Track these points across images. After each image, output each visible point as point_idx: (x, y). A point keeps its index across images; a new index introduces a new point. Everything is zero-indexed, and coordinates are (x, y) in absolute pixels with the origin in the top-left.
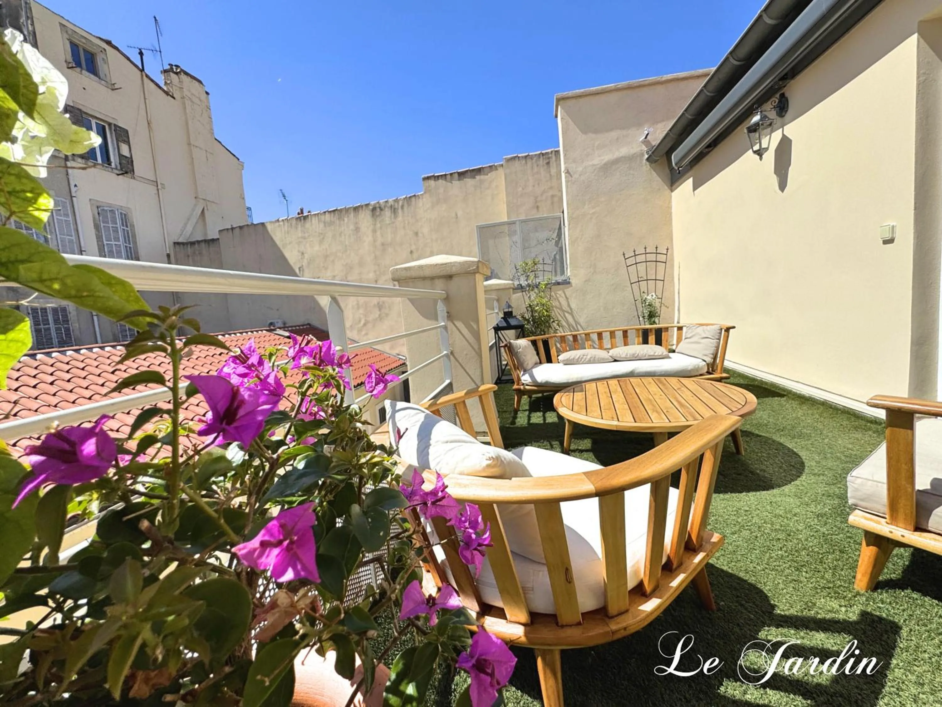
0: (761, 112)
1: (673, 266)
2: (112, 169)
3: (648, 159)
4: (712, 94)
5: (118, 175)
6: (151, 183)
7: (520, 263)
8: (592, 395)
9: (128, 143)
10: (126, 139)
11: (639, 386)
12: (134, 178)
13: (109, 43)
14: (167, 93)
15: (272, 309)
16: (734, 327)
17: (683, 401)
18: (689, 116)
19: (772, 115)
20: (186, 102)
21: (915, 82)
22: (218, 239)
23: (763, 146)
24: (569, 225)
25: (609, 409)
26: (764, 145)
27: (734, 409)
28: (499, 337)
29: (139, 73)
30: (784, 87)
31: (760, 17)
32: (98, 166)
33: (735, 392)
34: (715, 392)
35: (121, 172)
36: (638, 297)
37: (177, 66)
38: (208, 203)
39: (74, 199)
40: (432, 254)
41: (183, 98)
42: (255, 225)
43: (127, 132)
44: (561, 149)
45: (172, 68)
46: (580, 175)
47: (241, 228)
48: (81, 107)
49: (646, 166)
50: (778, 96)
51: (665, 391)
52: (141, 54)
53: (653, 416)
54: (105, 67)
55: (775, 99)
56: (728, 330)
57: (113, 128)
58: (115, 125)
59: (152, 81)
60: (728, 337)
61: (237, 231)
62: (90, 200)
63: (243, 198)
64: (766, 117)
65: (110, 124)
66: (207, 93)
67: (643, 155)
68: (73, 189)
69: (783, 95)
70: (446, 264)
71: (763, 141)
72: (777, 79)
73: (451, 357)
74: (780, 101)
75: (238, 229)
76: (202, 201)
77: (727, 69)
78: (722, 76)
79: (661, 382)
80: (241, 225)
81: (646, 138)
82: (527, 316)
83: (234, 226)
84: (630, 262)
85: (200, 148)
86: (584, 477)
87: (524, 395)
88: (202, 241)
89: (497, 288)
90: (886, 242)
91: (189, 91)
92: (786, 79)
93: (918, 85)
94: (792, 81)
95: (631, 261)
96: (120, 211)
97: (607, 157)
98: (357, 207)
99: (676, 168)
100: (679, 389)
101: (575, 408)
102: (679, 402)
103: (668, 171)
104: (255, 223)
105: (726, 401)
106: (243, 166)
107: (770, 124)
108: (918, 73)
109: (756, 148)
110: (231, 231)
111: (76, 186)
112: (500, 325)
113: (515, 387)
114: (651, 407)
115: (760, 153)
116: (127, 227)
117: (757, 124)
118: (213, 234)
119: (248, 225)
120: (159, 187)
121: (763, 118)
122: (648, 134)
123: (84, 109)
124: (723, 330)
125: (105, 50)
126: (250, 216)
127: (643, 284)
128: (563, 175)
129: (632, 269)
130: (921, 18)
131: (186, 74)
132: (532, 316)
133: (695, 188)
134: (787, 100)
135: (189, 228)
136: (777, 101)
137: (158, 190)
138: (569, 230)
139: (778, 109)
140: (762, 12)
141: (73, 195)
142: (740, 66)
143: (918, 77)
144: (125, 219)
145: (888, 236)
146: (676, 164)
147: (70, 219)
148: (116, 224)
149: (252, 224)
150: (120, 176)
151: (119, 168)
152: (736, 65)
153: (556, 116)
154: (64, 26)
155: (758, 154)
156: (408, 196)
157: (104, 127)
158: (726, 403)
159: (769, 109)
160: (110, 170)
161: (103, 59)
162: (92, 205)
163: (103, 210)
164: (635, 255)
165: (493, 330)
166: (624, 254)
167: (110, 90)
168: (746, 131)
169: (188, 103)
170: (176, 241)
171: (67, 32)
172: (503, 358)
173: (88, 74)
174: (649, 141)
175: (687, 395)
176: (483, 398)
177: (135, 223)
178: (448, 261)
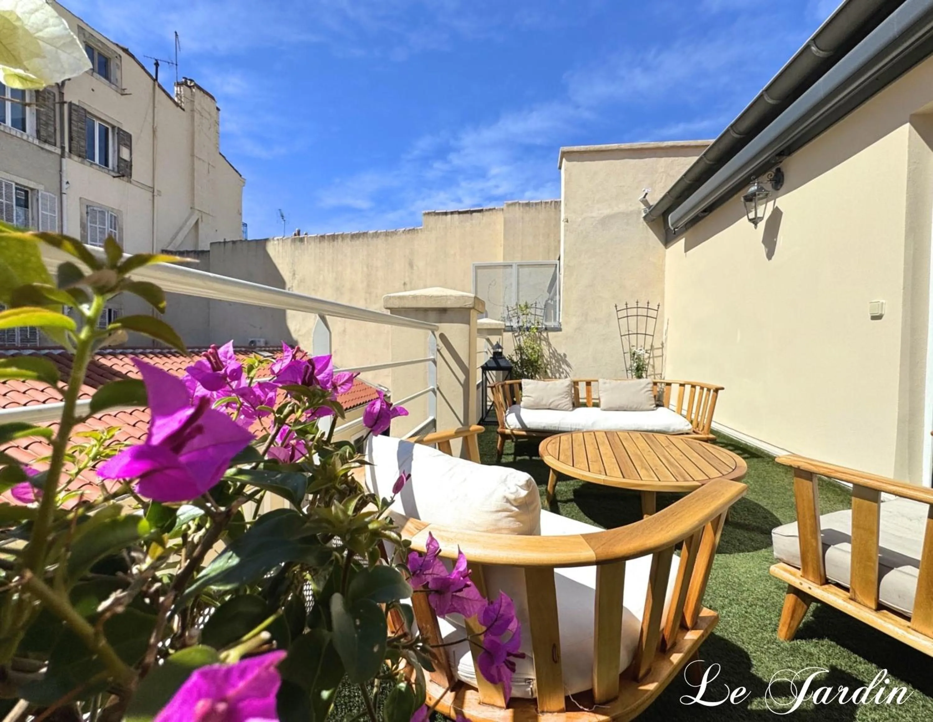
0: (758, 183)
1: (663, 322)
2: (109, 170)
3: (645, 218)
4: (711, 163)
5: (114, 177)
6: (146, 188)
7: (513, 305)
8: (579, 445)
9: (130, 147)
10: (128, 143)
11: (626, 439)
12: (130, 182)
13: (126, 51)
14: (177, 104)
15: (255, 327)
16: (723, 389)
17: (672, 460)
18: (687, 181)
19: (768, 186)
20: (195, 114)
21: (906, 170)
22: (209, 251)
23: (758, 216)
24: (565, 272)
25: (596, 461)
26: (760, 215)
27: (725, 473)
28: (486, 377)
29: (151, 82)
30: (781, 162)
31: (761, 96)
32: (94, 166)
33: (724, 454)
34: (704, 453)
35: (117, 175)
36: (627, 349)
37: (191, 81)
38: (204, 215)
39: (64, 196)
40: (425, 287)
41: (193, 110)
42: (249, 241)
43: (130, 136)
44: (562, 199)
45: (186, 82)
46: (579, 225)
47: (234, 242)
48: (86, 107)
49: (643, 224)
50: (774, 170)
51: (653, 447)
52: (157, 64)
53: (642, 472)
54: (118, 73)
55: (772, 173)
56: (717, 390)
57: (116, 131)
58: (119, 128)
59: (164, 91)
60: (716, 397)
61: (230, 245)
62: (80, 198)
63: (241, 214)
64: (762, 188)
65: (113, 127)
66: (218, 109)
67: (640, 213)
68: (65, 186)
69: (779, 170)
70: (441, 296)
71: (758, 211)
72: (773, 154)
73: (438, 392)
74: (776, 175)
75: (231, 244)
76: (197, 212)
77: (726, 141)
78: (722, 146)
79: (649, 438)
80: (234, 240)
81: (645, 197)
82: (515, 359)
83: (227, 240)
84: (621, 314)
85: (203, 161)
86: (582, 540)
87: (508, 439)
88: (192, 251)
89: (489, 327)
90: (874, 318)
91: (200, 104)
92: (783, 155)
93: (909, 172)
94: (789, 158)
95: (623, 314)
96: (110, 213)
97: (607, 211)
98: (354, 235)
99: (672, 229)
100: (667, 446)
101: (562, 457)
102: (668, 460)
103: (664, 231)
104: (249, 239)
105: (716, 463)
106: (244, 183)
107: (767, 195)
108: (909, 161)
109: (752, 215)
110: (223, 244)
111: (67, 183)
112: (489, 365)
113: (499, 430)
114: (640, 463)
115: (755, 221)
116: (115, 229)
117: (754, 194)
118: (204, 246)
119: (241, 241)
120: (155, 194)
121: (760, 189)
122: (646, 194)
123: (89, 109)
124: (712, 391)
125: (120, 57)
126: (245, 232)
127: (633, 337)
128: (563, 224)
129: (623, 321)
130: (913, 112)
131: (199, 88)
132: (521, 358)
133: (686, 250)
134: (783, 175)
135: (180, 238)
136: (773, 175)
137: (153, 196)
138: (564, 277)
139: (773, 182)
140: (763, 91)
141: (64, 191)
142: (741, 139)
143: (909, 166)
144: (115, 221)
145: (877, 313)
146: (672, 225)
147: (57, 215)
148: (105, 225)
149: (246, 240)
150: (116, 179)
151: (116, 170)
152: (736, 138)
153: (560, 168)
154: (83, 29)
155: (753, 223)
156: (408, 229)
157: (107, 129)
158: (715, 465)
159: (766, 180)
160: (106, 171)
161: (117, 65)
162: (81, 204)
163: (93, 210)
164: (627, 309)
165: (481, 370)
166: (616, 306)
167: (119, 95)
168: (742, 199)
169: (197, 116)
170: (165, 249)
171: (84, 35)
172: (488, 399)
173: (98, 76)
174: (647, 201)
175: (675, 453)
176: (469, 439)
177: (124, 227)
178: (444, 294)
